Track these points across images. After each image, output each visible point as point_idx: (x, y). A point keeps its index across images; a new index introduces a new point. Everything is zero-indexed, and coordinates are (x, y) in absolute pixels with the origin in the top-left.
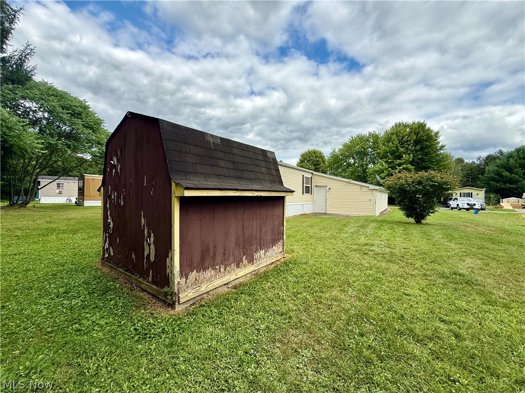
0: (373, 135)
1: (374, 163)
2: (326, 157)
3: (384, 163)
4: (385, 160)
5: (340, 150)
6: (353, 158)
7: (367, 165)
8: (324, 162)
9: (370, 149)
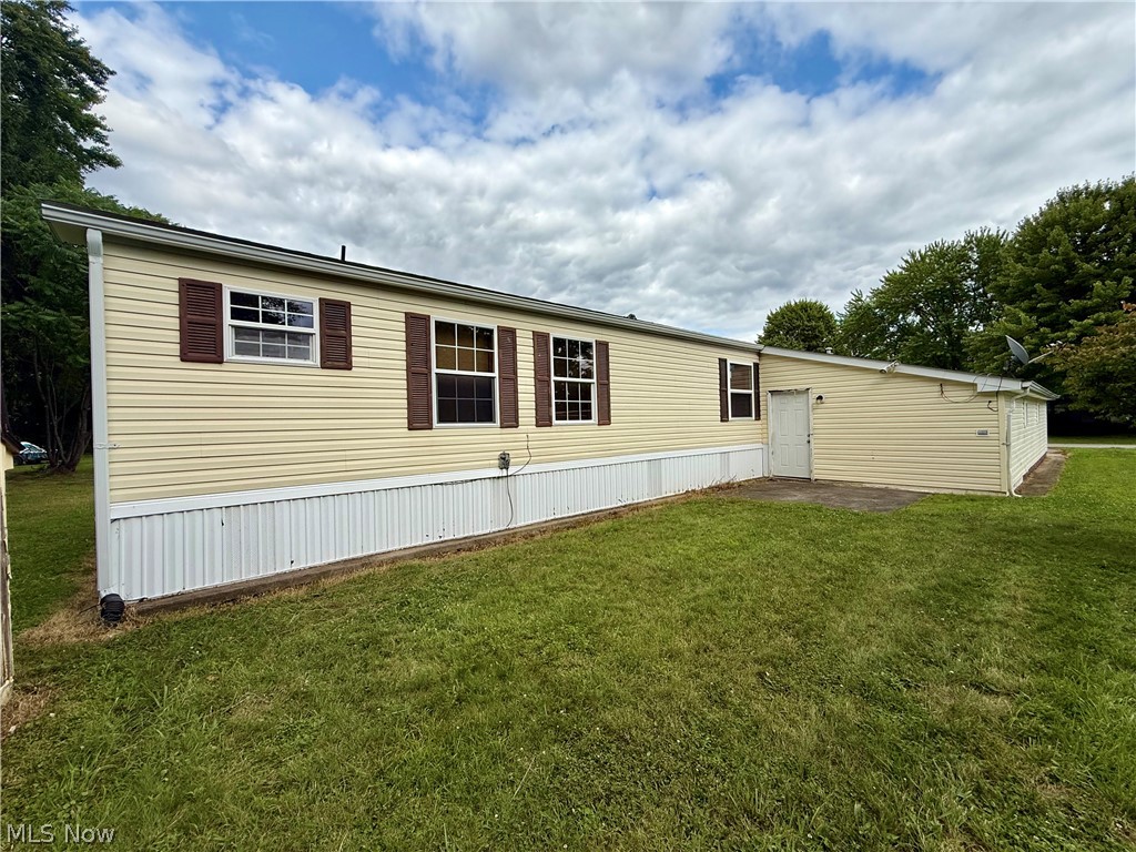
0: (979, 241)
1: (986, 319)
2: (837, 318)
3: (1022, 315)
4: (1025, 304)
5: (876, 293)
6: (918, 311)
7: (963, 326)
8: (830, 328)
9: (970, 282)
